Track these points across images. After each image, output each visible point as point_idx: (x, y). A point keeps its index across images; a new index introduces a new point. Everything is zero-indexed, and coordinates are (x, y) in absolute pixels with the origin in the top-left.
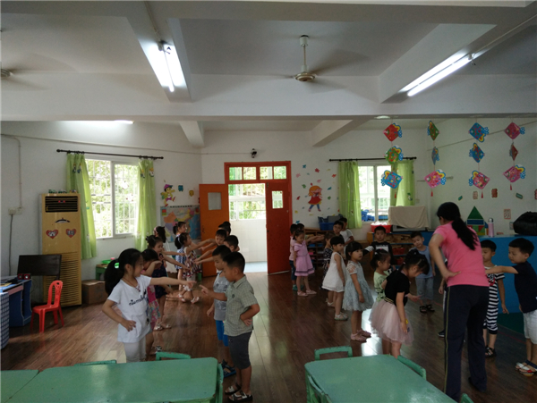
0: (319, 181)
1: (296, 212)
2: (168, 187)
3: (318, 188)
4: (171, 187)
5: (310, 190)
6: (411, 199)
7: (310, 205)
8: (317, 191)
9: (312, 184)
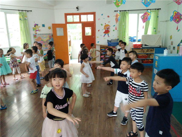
0: (109, 22)
1: (98, 37)
2: (36, 25)
3: (108, 25)
4: (37, 25)
5: (105, 27)
6: (156, 31)
7: (104, 34)
8: (108, 27)
9: (105, 24)
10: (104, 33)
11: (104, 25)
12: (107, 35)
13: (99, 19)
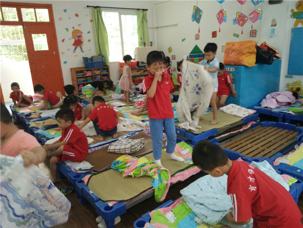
0: (79, 25)
1: (63, 53)
3: (79, 31)
5: (73, 33)
7: (74, 47)
8: (78, 35)
9: (73, 28)
10: (74, 44)
11: (71, 30)
12: (79, 48)
13: (60, 19)
